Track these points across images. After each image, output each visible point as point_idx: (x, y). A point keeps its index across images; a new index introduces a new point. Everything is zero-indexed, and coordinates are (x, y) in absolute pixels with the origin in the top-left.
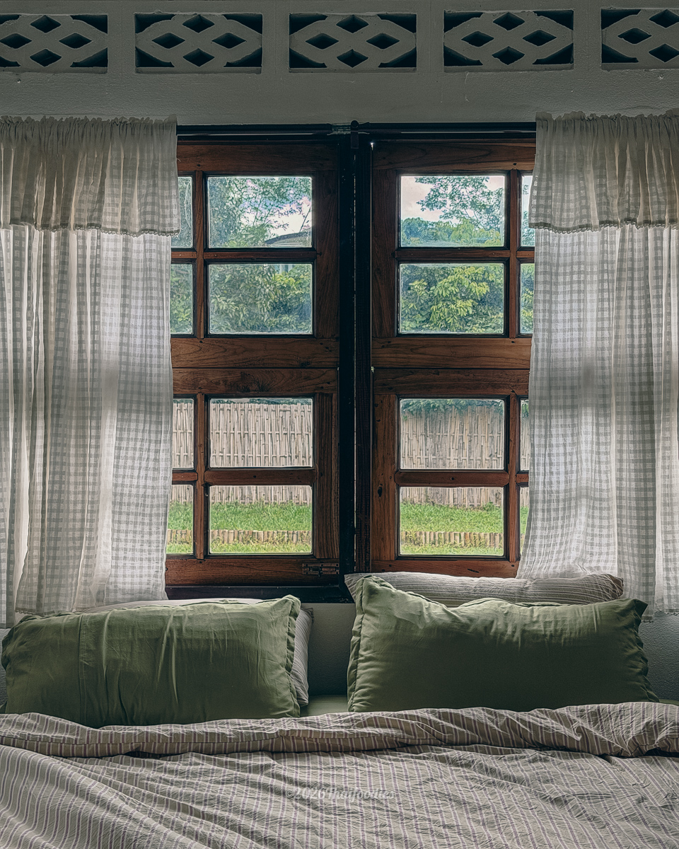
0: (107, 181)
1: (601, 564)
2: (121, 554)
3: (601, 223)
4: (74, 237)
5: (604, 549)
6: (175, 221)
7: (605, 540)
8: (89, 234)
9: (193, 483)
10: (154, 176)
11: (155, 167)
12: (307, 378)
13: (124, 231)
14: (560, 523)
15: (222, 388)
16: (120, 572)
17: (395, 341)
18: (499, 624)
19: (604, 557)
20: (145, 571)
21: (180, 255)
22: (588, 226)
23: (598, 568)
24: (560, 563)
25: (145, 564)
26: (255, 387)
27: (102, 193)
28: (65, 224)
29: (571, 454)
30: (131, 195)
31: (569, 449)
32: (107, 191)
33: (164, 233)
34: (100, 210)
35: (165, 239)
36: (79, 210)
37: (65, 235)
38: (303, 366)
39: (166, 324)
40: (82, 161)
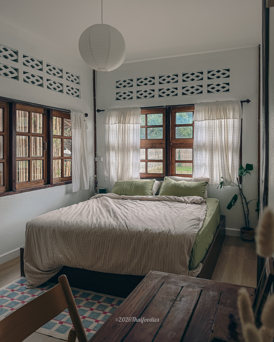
0: (131, 116)
1: (207, 176)
2: (133, 172)
3: (205, 120)
4: (126, 125)
5: (207, 174)
6: (140, 122)
7: (207, 172)
8: (129, 124)
9: (145, 162)
10: (137, 115)
11: (137, 114)
12: (162, 146)
13: (133, 124)
14: (199, 169)
15: (149, 147)
16: (133, 175)
17: (175, 139)
18: (181, 184)
19: (207, 175)
20: (137, 175)
21: (142, 127)
22: (203, 120)
23: (206, 177)
24: (200, 176)
25: (137, 174)
26: (154, 147)
27: (130, 118)
28: (125, 123)
29: (201, 158)
30: (134, 118)
31: (200, 157)
32: (131, 118)
33: (139, 124)
34: (130, 121)
35: (139, 125)
36: (127, 121)
37: (125, 125)
38: (161, 144)
39: (139, 138)
40: (128, 114)
